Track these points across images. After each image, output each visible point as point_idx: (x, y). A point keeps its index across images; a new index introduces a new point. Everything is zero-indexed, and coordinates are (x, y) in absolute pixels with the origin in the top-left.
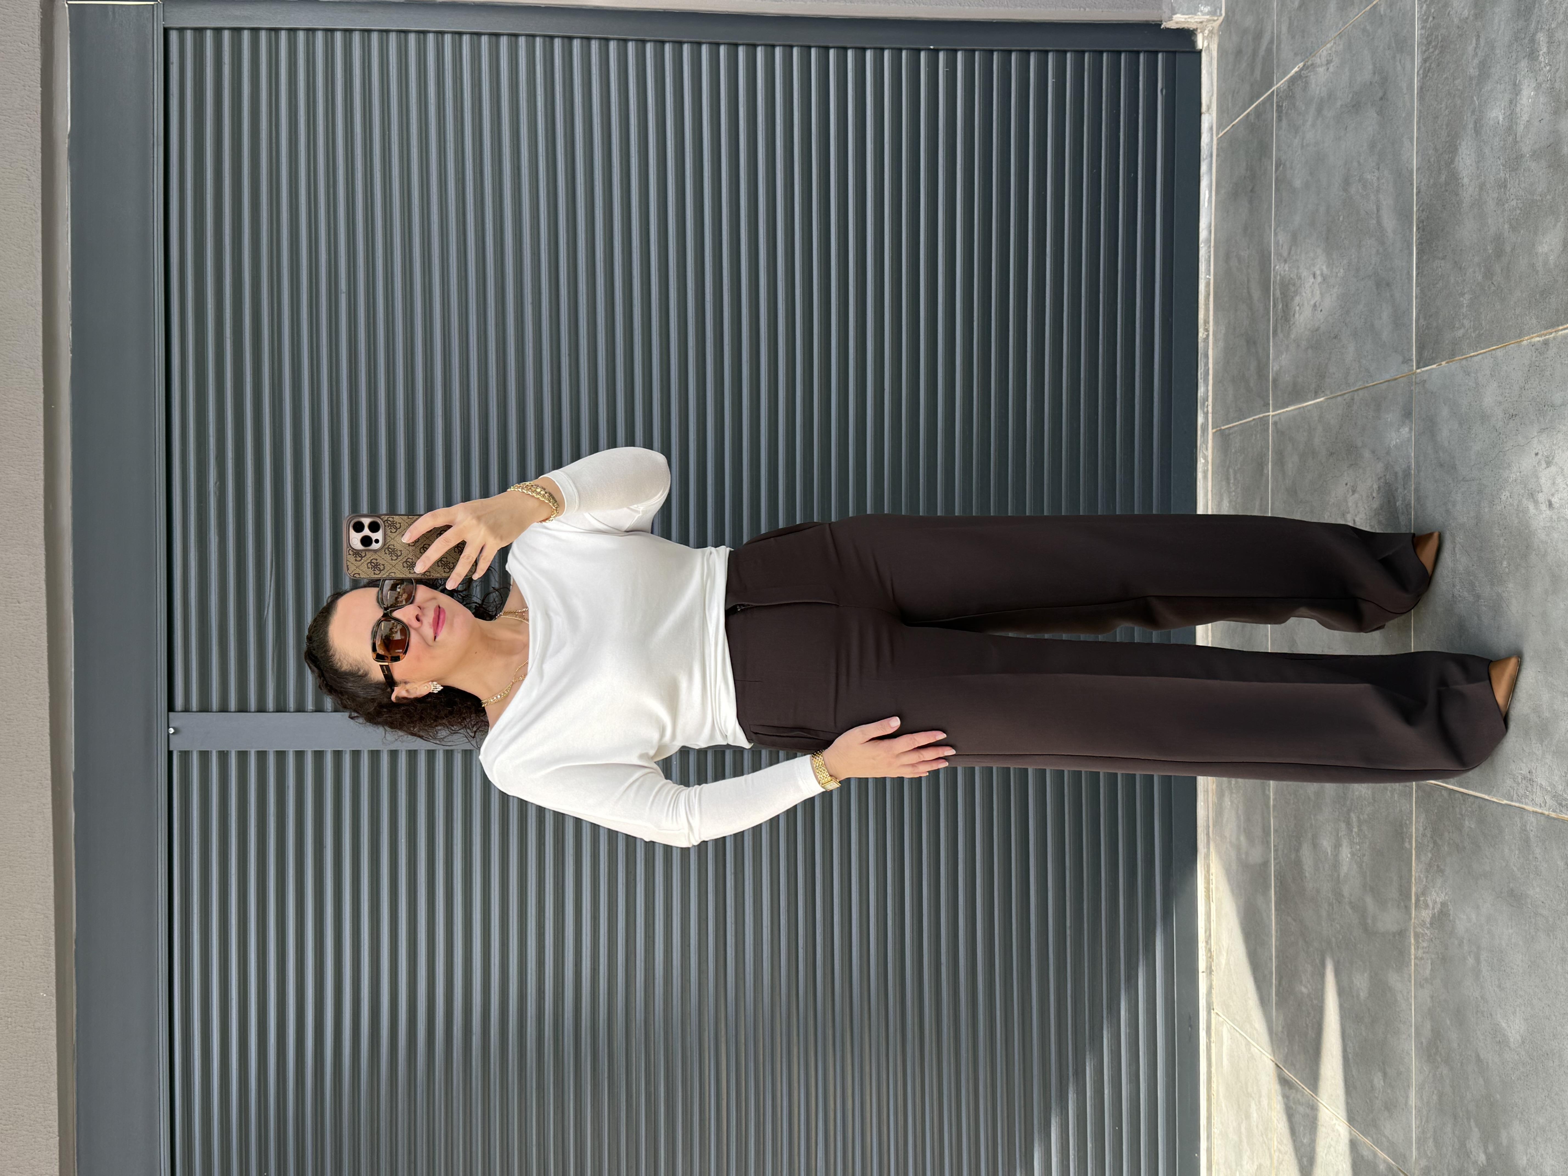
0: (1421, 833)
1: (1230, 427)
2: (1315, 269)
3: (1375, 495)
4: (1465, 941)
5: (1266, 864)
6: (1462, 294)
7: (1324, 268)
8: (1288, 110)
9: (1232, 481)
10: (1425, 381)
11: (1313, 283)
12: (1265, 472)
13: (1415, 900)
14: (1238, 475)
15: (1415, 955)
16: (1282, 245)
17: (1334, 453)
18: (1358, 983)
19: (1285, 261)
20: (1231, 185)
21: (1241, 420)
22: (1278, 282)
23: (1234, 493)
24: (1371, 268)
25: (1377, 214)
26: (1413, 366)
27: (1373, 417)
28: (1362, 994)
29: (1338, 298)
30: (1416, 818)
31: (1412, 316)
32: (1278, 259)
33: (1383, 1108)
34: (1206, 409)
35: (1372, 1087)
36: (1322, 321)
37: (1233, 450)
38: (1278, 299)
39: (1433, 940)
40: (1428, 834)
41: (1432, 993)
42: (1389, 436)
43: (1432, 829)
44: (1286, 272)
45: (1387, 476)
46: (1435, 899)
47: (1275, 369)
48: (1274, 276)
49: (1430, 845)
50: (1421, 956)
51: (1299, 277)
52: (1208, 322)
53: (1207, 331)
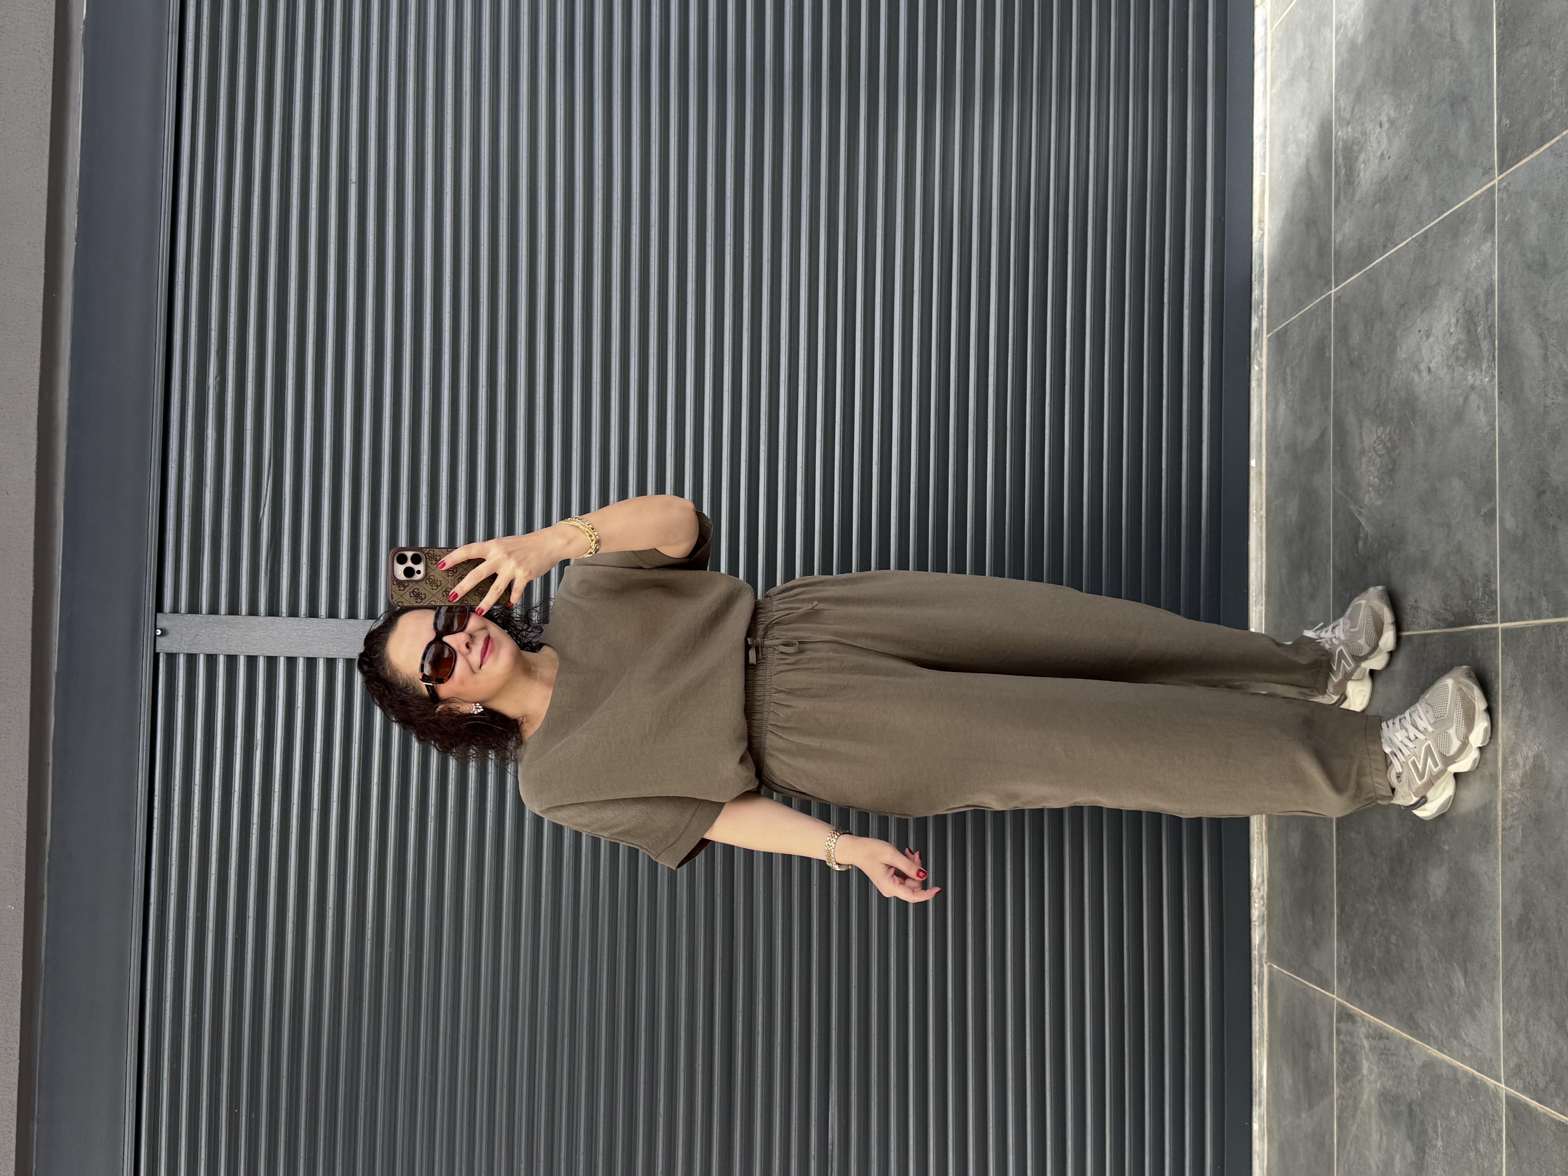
0: (1508, 684)
1: (1287, 325)
2: (1382, 118)
3: (1452, 330)
4: (1563, 791)
6: (1552, 72)
7: (1392, 112)
9: (1289, 380)
10: (1509, 185)
11: (1379, 133)
12: (1327, 354)
13: (1503, 764)
14: (1296, 371)
15: (1503, 826)
16: (1345, 110)
17: (1405, 304)
18: (1434, 881)
19: (1349, 123)
20: (1288, 72)
21: (1300, 311)
22: (1340, 148)
23: (1291, 393)
24: (1445, 90)
25: (1451, 30)
26: (1495, 174)
27: (1449, 246)
28: (1438, 892)
29: (1407, 137)
30: (1503, 668)
31: (1493, 121)
32: (1340, 125)
33: (1463, 1013)
34: (1260, 313)
35: (1451, 992)
36: (1390, 169)
37: (1291, 347)
38: (1340, 166)
39: (1524, 802)
40: (1518, 683)
41: (1523, 862)
42: (1468, 259)
43: (1521, 677)
44: (1350, 135)
45: (1467, 304)
46: (1527, 754)
47: (1338, 241)
48: (1337, 144)
49: (1519, 694)
50: (1510, 825)
51: (1364, 134)
52: (1263, 221)
53: (1263, 230)
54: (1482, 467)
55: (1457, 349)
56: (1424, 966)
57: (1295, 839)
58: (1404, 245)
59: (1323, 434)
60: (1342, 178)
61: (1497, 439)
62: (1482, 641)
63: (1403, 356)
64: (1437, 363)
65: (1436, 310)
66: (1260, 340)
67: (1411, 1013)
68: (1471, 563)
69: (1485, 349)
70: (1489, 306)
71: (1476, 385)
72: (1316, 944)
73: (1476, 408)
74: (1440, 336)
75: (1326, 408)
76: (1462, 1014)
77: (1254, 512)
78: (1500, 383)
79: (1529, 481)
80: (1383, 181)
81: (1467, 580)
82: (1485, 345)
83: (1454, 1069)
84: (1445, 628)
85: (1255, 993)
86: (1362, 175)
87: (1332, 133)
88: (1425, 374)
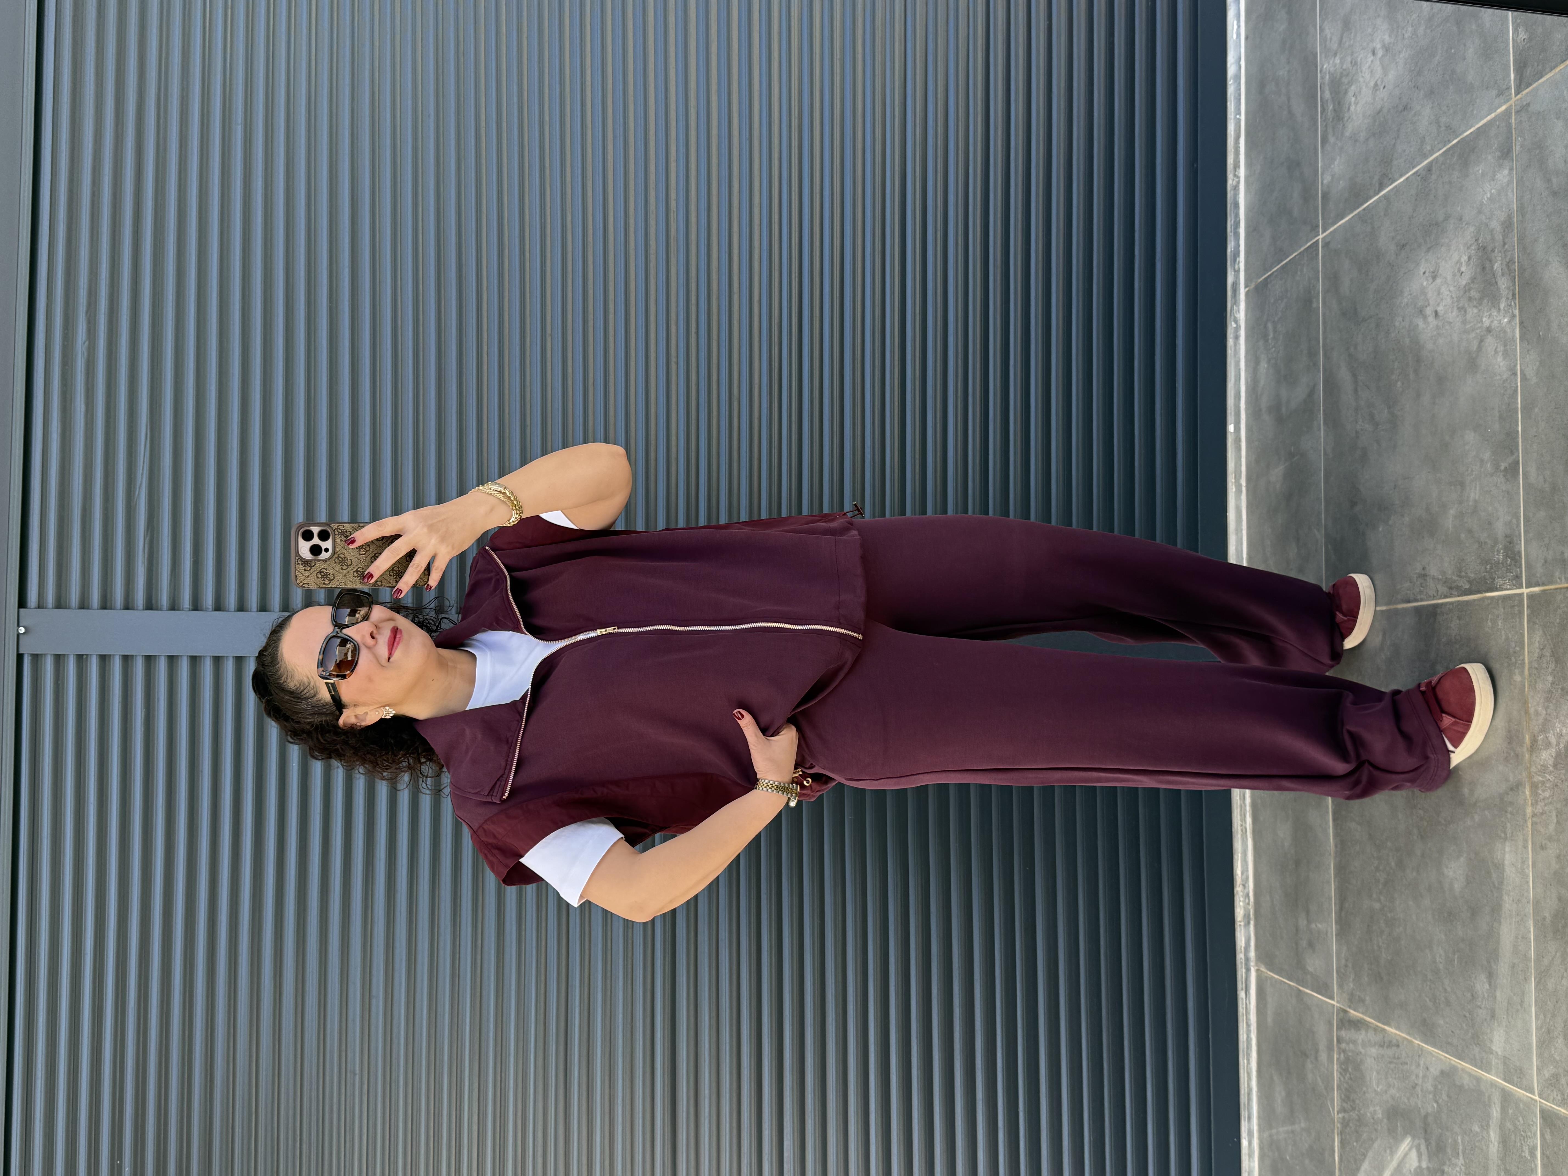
0: (1536, 655)
1: (1269, 276)
2: (1375, 45)
3: (1463, 269)
7: (1387, 37)
9: (1271, 336)
10: (1528, 105)
11: (1372, 61)
12: (1314, 305)
13: (1531, 743)
14: (1279, 326)
15: (1532, 812)
16: (1331, 39)
17: (1406, 244)
18: (1451, 873)
19: (1336, 54)
21: (1282, 261)
22: (1327, 81)
23: (1273, 349)
26: (1511, 94)
27: (1458, 178)
28: (1456, 886)
29: (1406, 63)
30: (1529, 638)
32: (1326, 57)
33: (1488, 1018)
34: (1236, 267)
35: (1472, 995)
36: (1386, 98)
37: (1272, 301)
38: (1327, 101)
39: (1559, 784)
40: (1548, 654)
41: (1558, 851)
42: (1481, 190)
43: (1552, 646)
44: (1337, 66)
45: (1480, 240)
46: (1561, 730)
47: (1325, 182)
48: (1322, 78)
49: (1550, 666)
50: (1541, 811)
51: (1354, 63)
52: (1239, 167)
53: (1238, 177)
54: (1501, 417)
55: (1469, 290)
56: (1441, 967)
57: (1284, 832)
58: (1403, 181)
59: (1312, 393)
60: (1329, 113)
61: (1519, 384)
62: (1504, 608)
63: (1406, 300)
64: (1445, 306)
65: (1443, 249)
66: (1237, 295)
67: (1425, 1020)
68: (1490, 523)
69: (1504, 286)
70: (1506, 240)
71: (1493, 327)
72: (1311, 945)
73: (1493, 353)
74: (1449, 277)
75: (1316, 364)
76: (1486, 1020)
77: (1233, 480)
78: (1521, 323)
79: (1559, 430)
80: (1379, 113)
81: (1485, 543)
82: (1503, 283)
83: (1478, 1080)
84: (1459, 596)
85: (1242, 999)
86: (1353, 108)
87: (1316, 67)
88: (1431, 319)
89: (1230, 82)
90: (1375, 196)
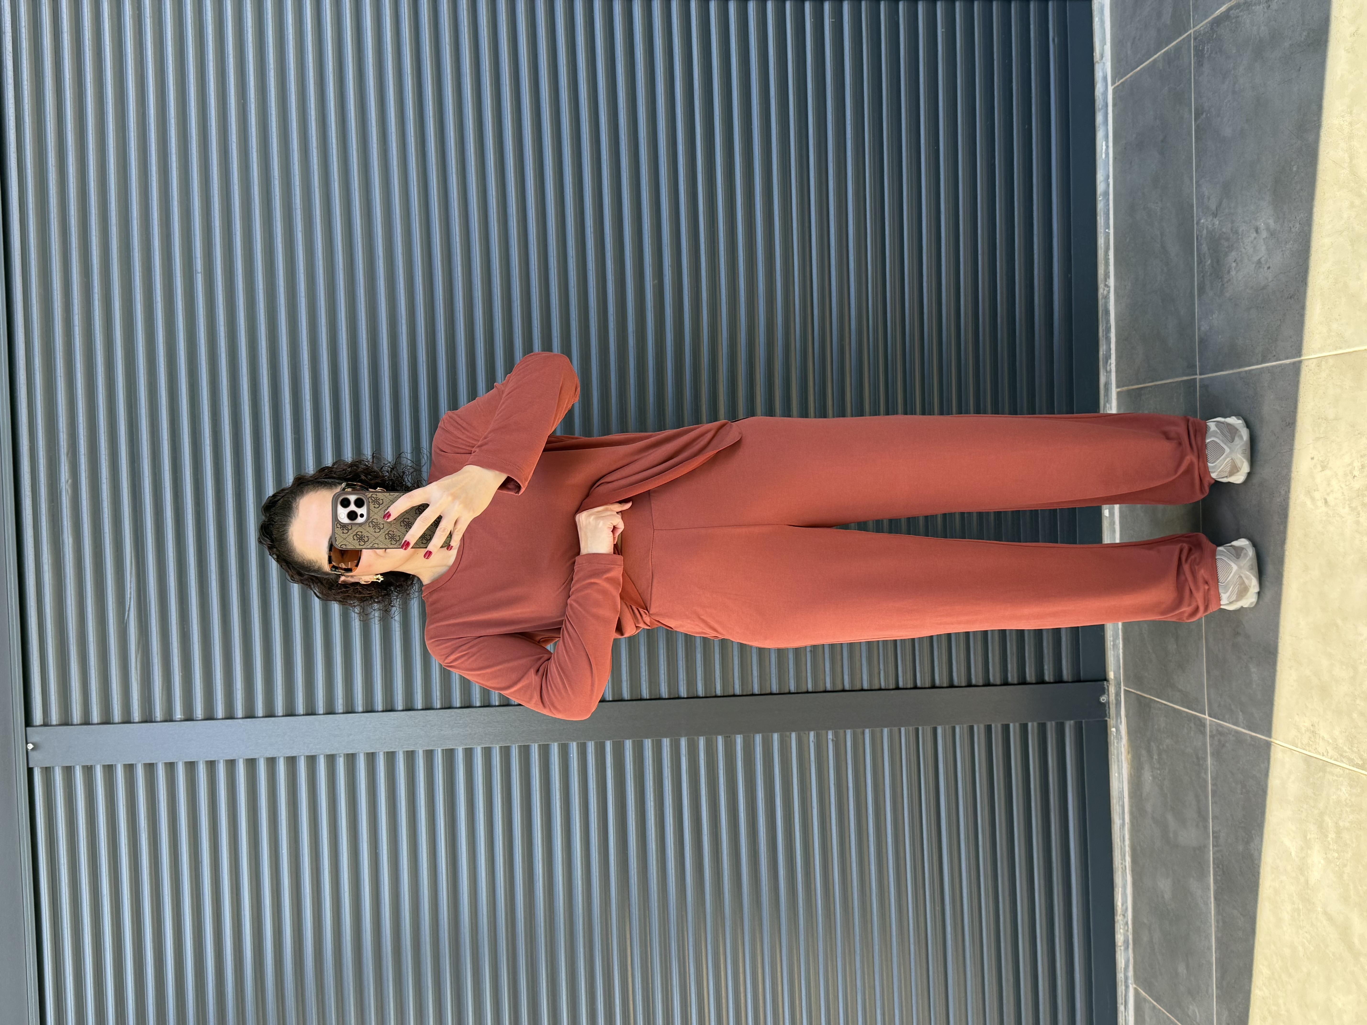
1: (1142, 388)
2: (1258, 223)
3: (1356, 473)
5: (1202, 849)
7: (1271, 222)
8: (1211, 53)
11: (1255, 238)
16: (1209, 198)
19: (1215, 215)
21: (1157, 381)
22: (1204, 236)
29: (1293, 255)
32: (1203, 213)
34: (1108, 368)
36: (1270, 280)
38: (1204, 254)
44: (1216, 227)
47: (1203, 329)
48: (1199, 230)
51: (1235, 232)
52: (1109, 277)
53: (1108, 287)
60: (1207, 267)
64: (1336, 499)
65: (1334, 446)
66: (1109, 394)
72: (1191, 993)
74: (1340, 474)
80: (1261, 289)
86: (1233, 273)
87: (1193, 217)
88: (1320, 503)
89: (1100, 198)
90: (1257, 364)
